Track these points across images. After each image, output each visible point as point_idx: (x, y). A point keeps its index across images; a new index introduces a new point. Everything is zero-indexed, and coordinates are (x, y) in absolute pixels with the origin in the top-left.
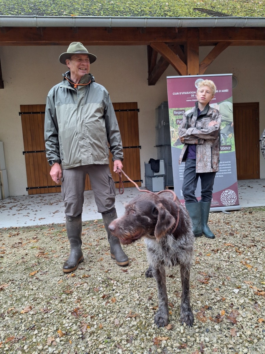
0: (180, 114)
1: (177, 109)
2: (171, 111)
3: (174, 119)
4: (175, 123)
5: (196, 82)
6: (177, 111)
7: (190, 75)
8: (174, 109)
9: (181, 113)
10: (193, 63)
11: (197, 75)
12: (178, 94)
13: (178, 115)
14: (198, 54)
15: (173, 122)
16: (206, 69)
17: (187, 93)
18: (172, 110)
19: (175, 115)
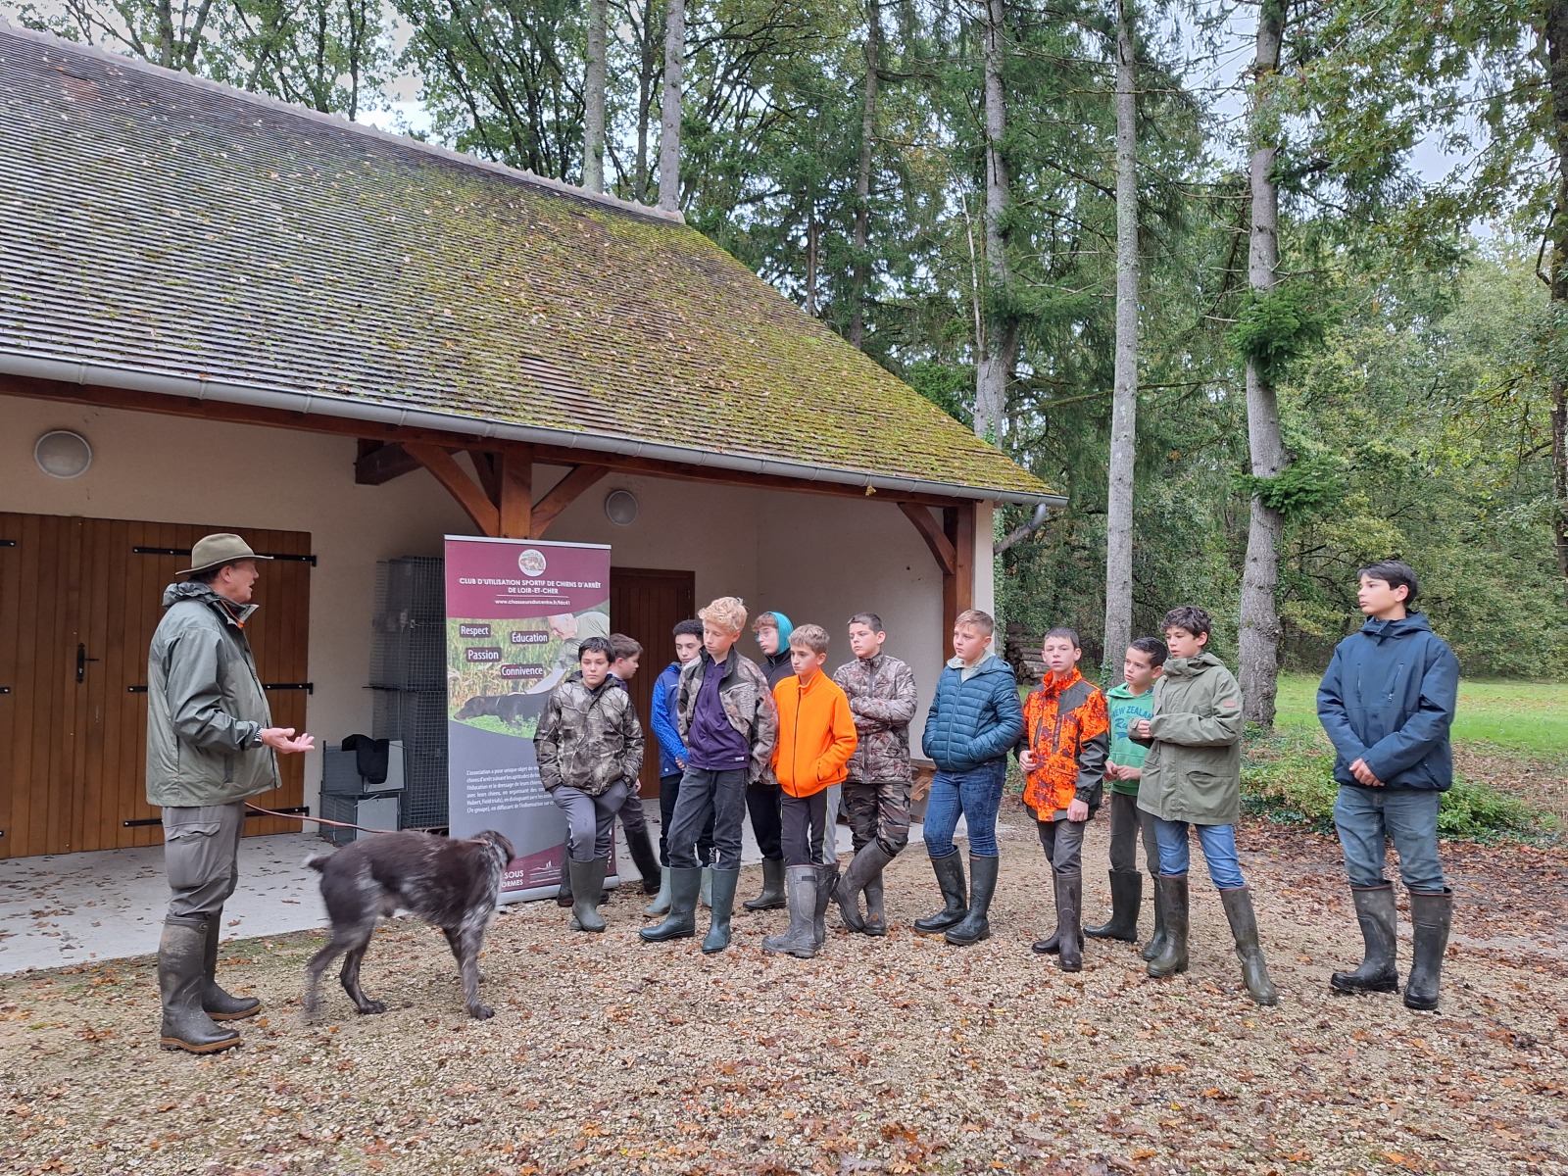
0: (477, 636)
1: (468, 621)
2: (453, 626)
3: (461, 647)
4: (462, 656)
5: (521, 558)
6: (467, 626)
7: (506, 537)
8: (462, 620)
9: (479, 631)
10: (516, 508)
11: (526, 538)
12: (474, 581)
13: (471, 636)
14: (529, 487)
15: (457, 654)
16: (548, 524)
17: (499, 582)
18: (454, 622)
19: (463, 636)
